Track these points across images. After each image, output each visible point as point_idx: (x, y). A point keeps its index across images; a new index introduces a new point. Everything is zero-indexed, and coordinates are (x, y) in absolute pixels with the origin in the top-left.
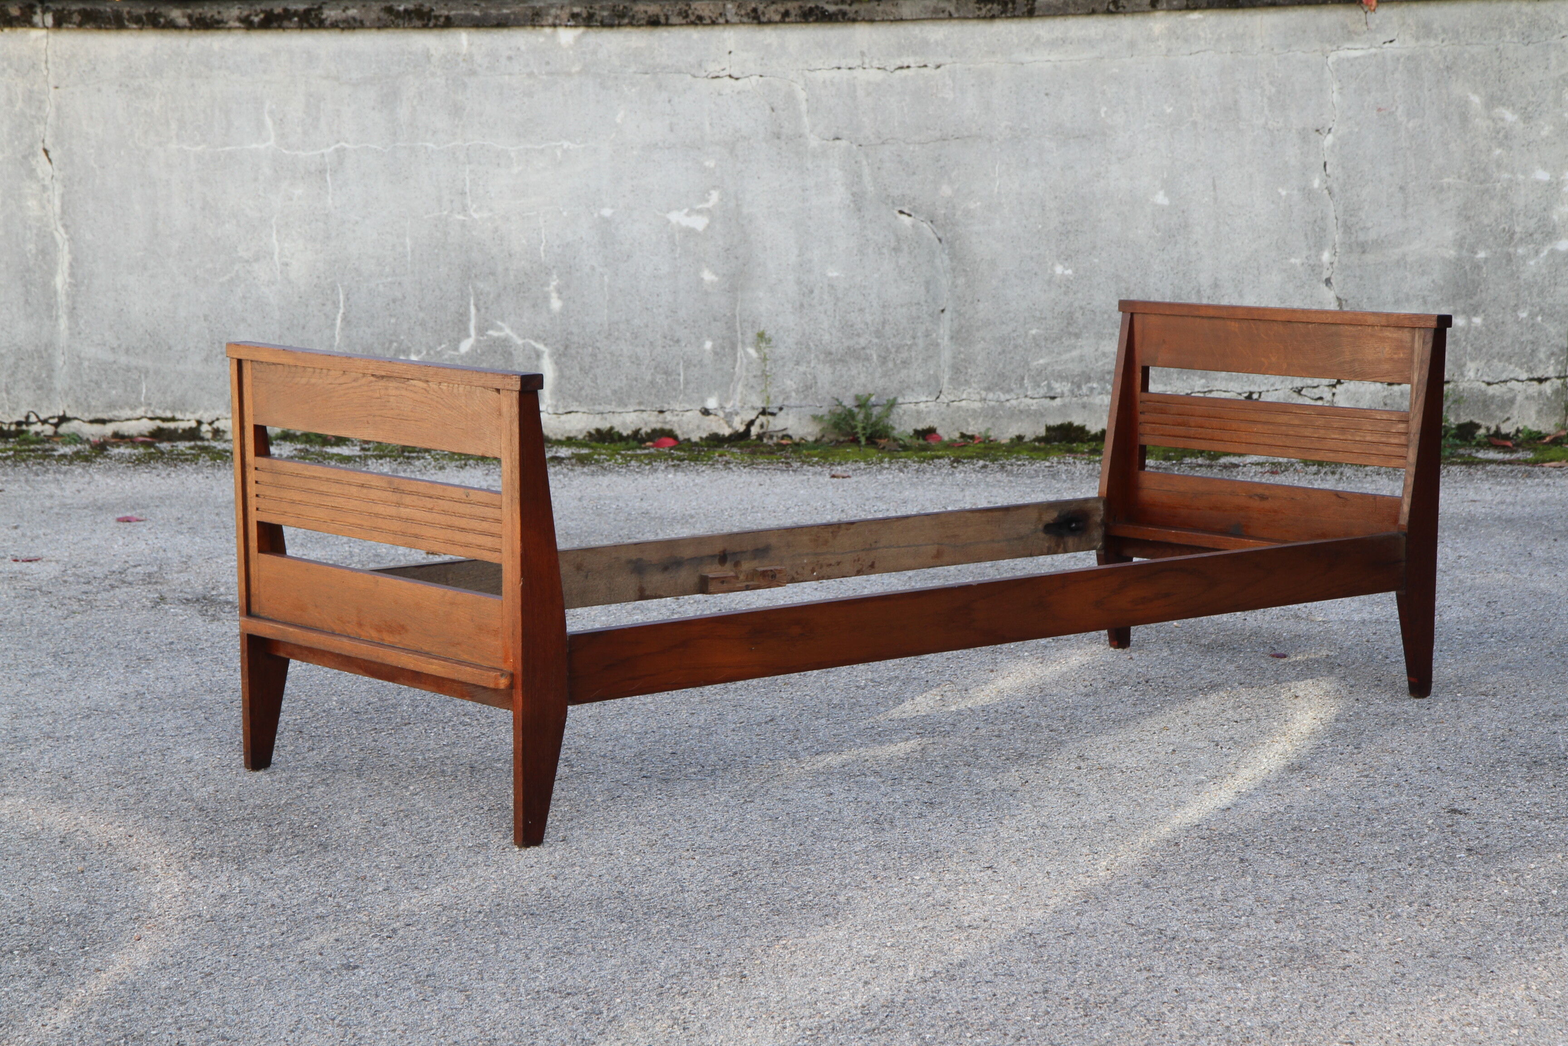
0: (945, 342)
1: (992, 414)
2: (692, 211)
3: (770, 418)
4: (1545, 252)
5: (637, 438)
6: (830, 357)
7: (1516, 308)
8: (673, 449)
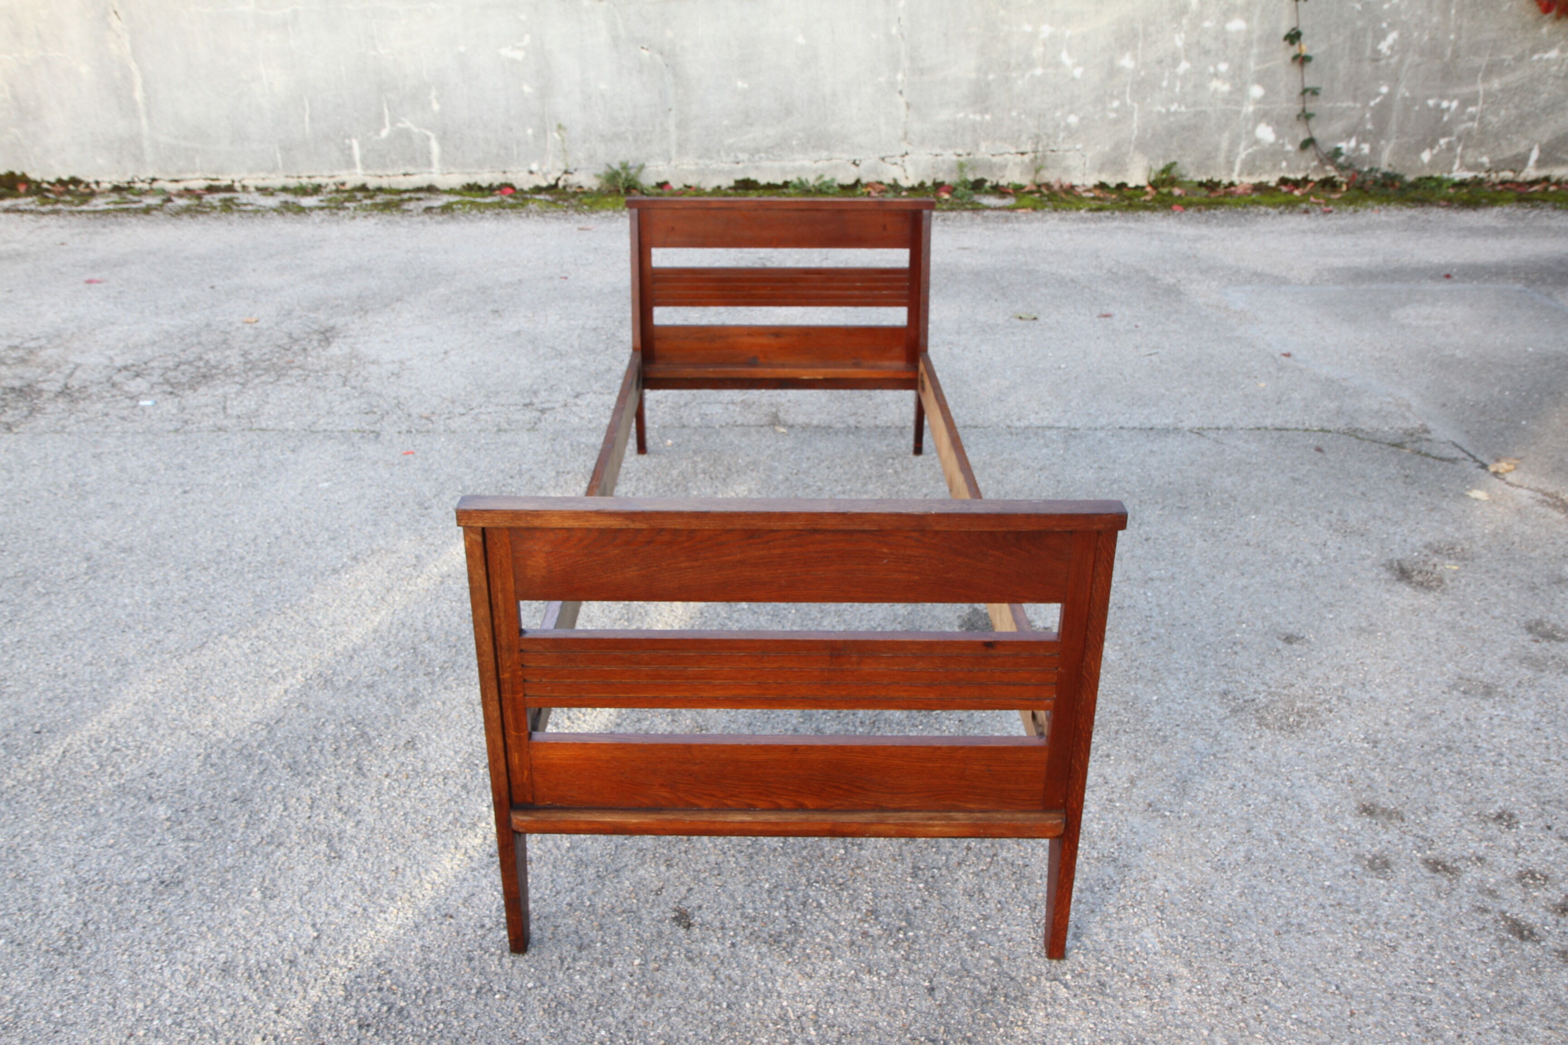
0: (672, 129)
1: (702, 173)
2: (515, 48)
3: (569, 176)
4: (1027, 76)
5: (491, 189)
6: (603, 138)
7: (1010, 110)
8: (511, 196)
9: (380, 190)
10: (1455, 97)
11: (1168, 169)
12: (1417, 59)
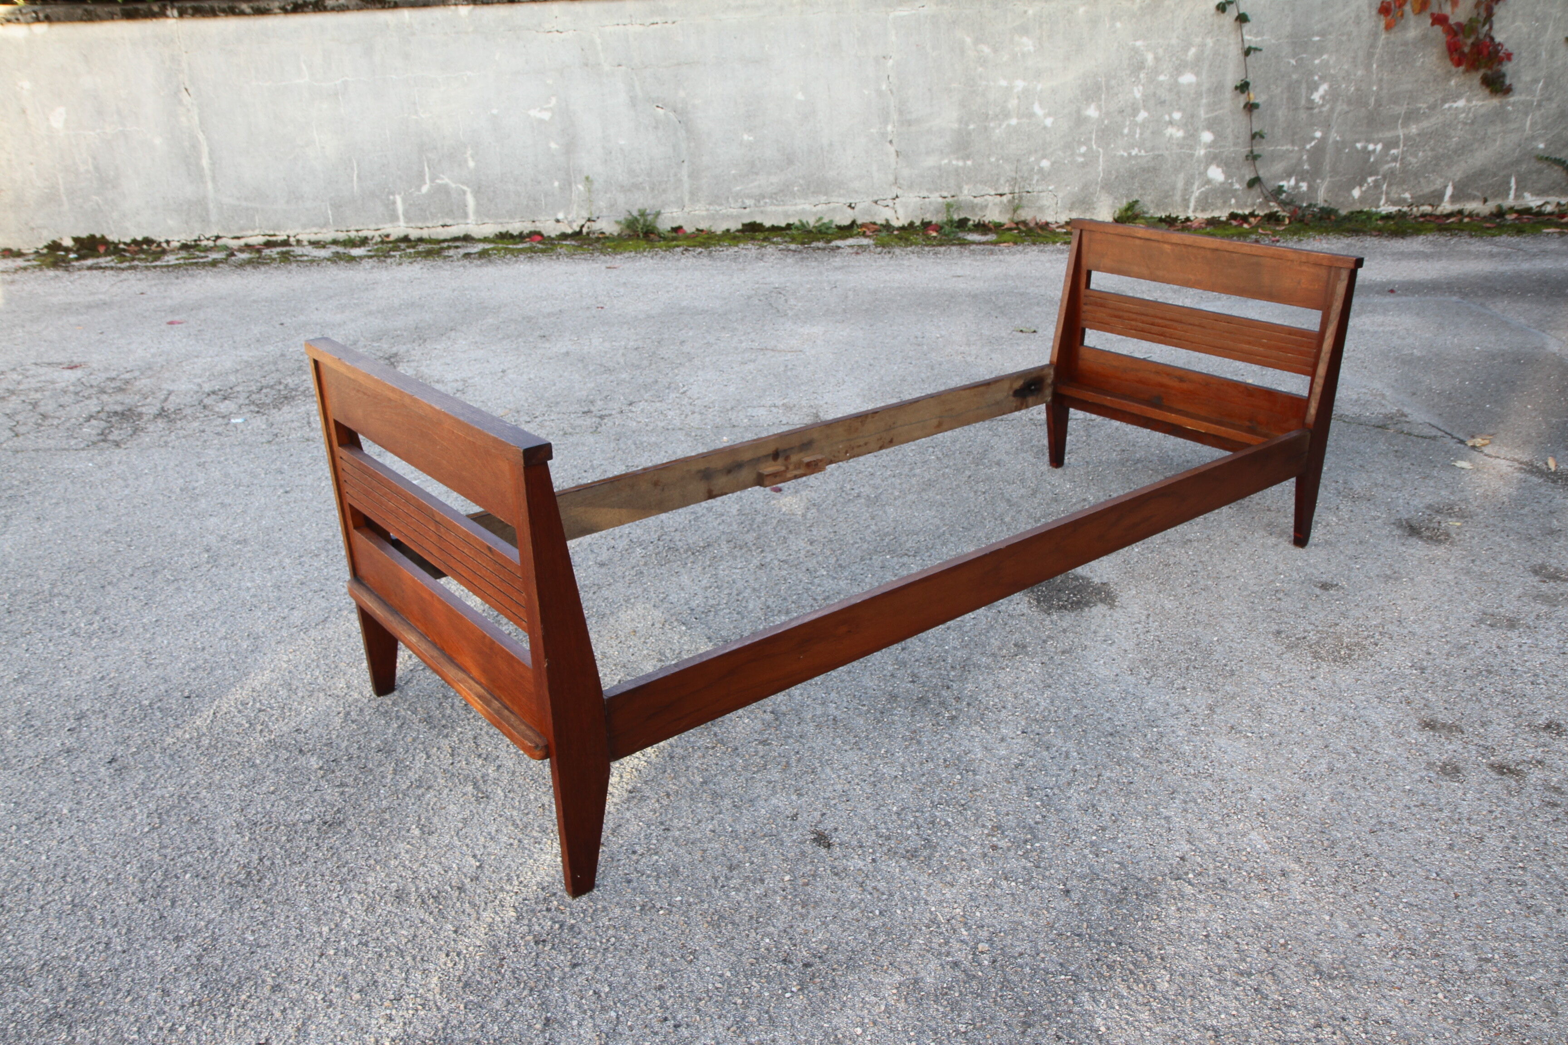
0: (685, 178)
1: (712, 217)
2: (543, 109)
3: (593, 223)
4: (1004, 126)
5: (521, 237)
6: (623, 189)
7: (989, 156)
8: (539, 242)
9: (421, 240)
10: (1379, 141)
11: (1132, 206)
12: (1345, 107)
